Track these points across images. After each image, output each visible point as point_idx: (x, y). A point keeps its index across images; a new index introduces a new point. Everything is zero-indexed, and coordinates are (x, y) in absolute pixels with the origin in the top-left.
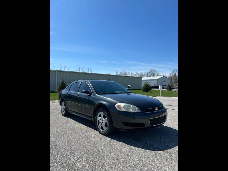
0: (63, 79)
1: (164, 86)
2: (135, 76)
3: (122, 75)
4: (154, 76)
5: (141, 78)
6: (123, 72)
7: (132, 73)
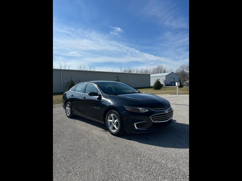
0: (71, 78)
1: (172, 82)
2: (140, 73)
3: (127, 72)
4: (160, 73)
5: (149, 75)
6: (128, 69)
7: (137, 70)
